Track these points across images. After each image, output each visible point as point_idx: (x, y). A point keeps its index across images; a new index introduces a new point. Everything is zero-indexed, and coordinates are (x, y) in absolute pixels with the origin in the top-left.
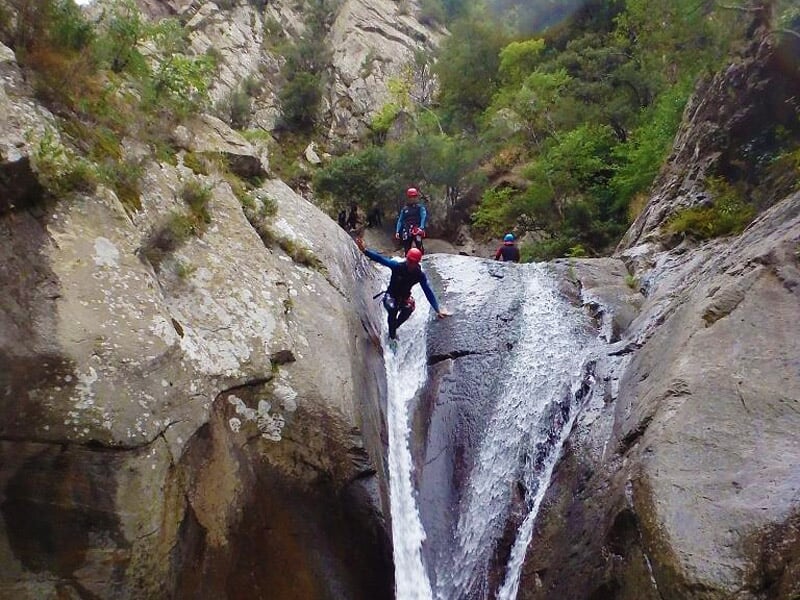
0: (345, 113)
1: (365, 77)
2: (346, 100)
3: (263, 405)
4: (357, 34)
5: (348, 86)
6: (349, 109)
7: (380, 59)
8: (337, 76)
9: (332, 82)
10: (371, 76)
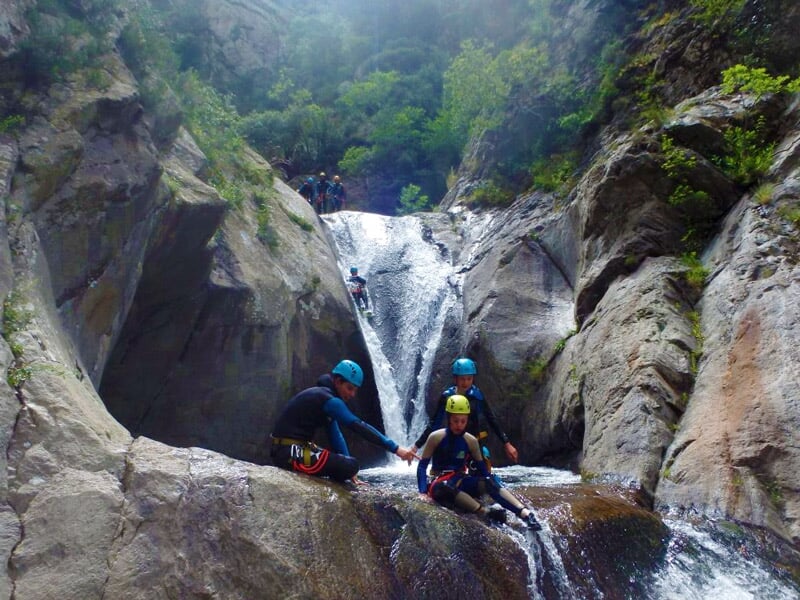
0: (220, 66)
1: (234, 40)
2: (220, 56)
3: (312, 303)
4: (227, 7)
5: (221, 45)
6: (223, 62)
7: (244, 27)
8: (213, 37)
9: (209, 41)
10: (240, 40)
